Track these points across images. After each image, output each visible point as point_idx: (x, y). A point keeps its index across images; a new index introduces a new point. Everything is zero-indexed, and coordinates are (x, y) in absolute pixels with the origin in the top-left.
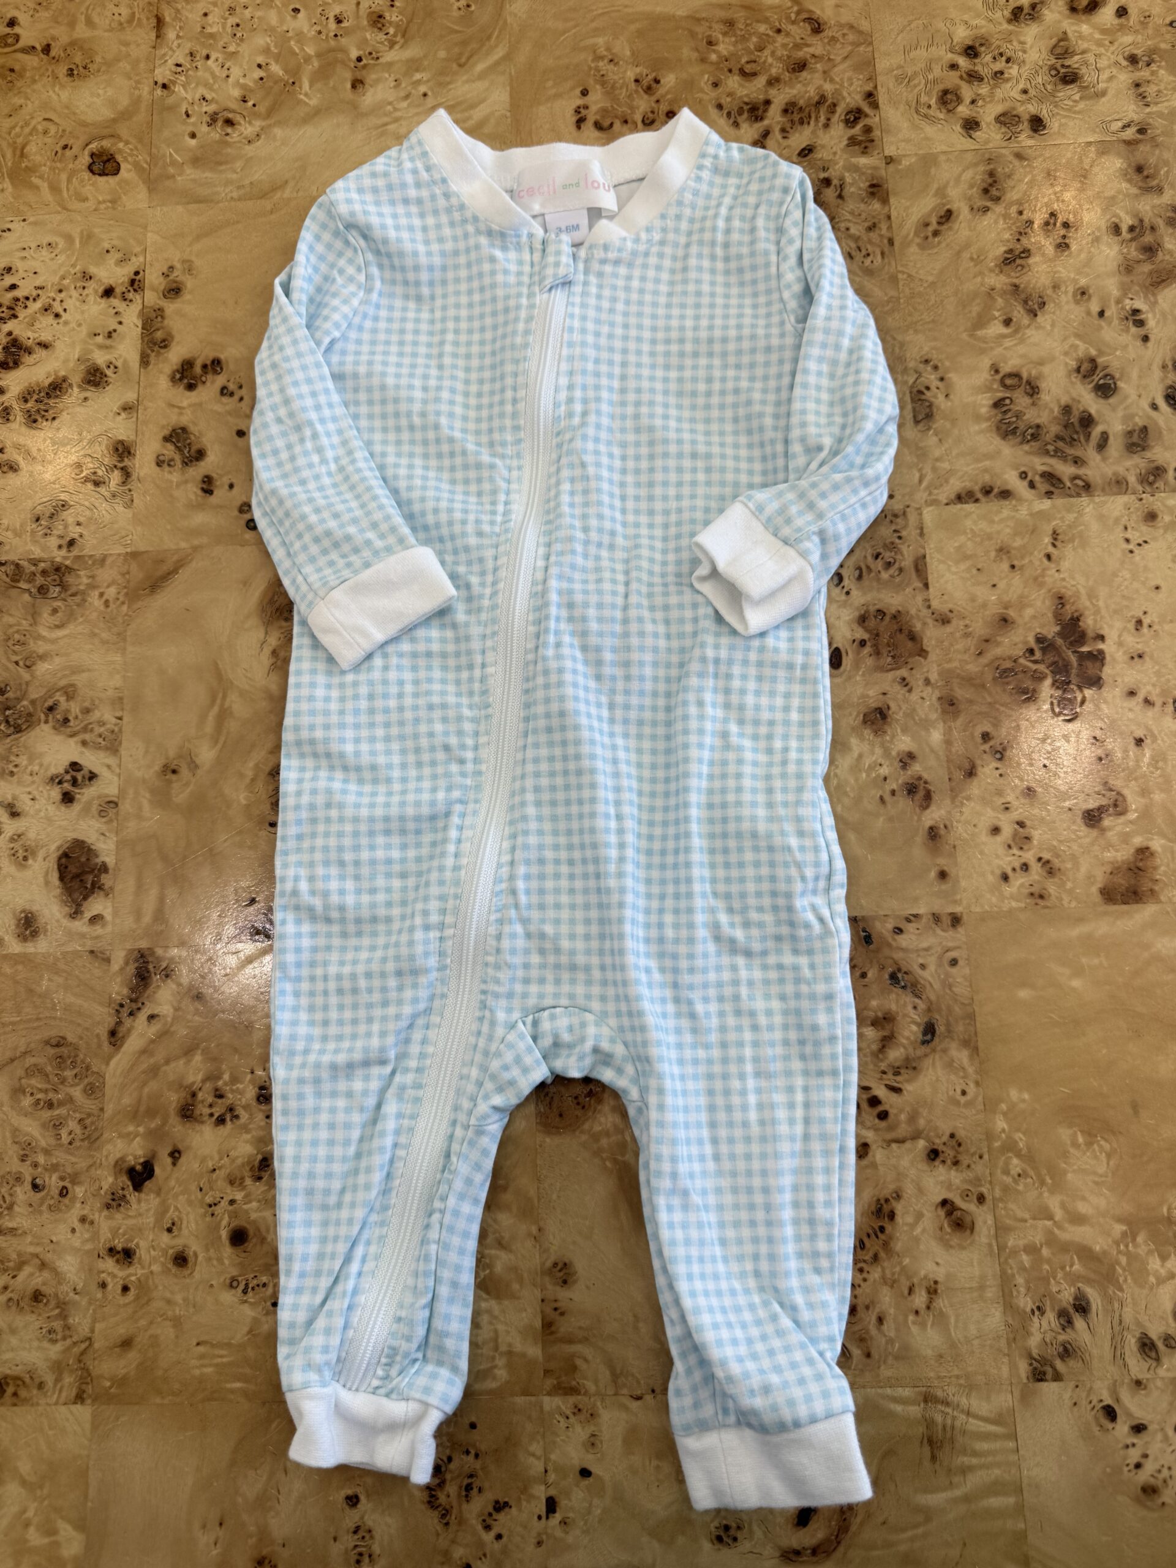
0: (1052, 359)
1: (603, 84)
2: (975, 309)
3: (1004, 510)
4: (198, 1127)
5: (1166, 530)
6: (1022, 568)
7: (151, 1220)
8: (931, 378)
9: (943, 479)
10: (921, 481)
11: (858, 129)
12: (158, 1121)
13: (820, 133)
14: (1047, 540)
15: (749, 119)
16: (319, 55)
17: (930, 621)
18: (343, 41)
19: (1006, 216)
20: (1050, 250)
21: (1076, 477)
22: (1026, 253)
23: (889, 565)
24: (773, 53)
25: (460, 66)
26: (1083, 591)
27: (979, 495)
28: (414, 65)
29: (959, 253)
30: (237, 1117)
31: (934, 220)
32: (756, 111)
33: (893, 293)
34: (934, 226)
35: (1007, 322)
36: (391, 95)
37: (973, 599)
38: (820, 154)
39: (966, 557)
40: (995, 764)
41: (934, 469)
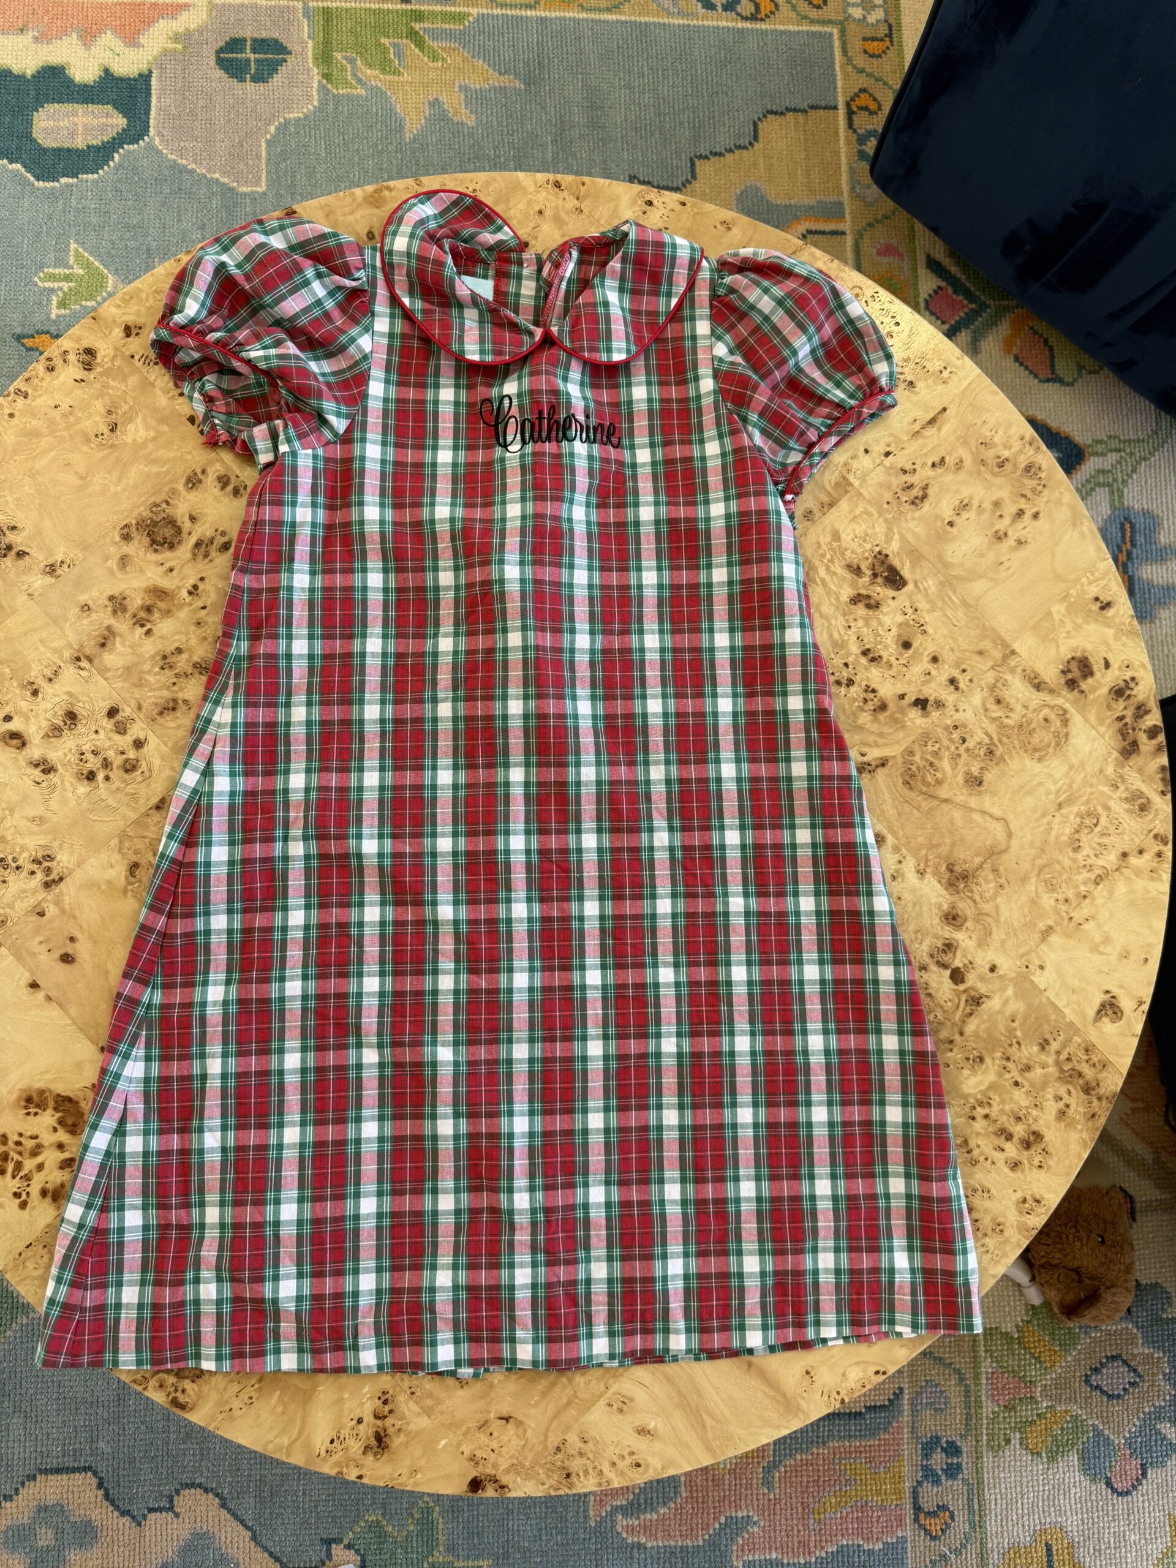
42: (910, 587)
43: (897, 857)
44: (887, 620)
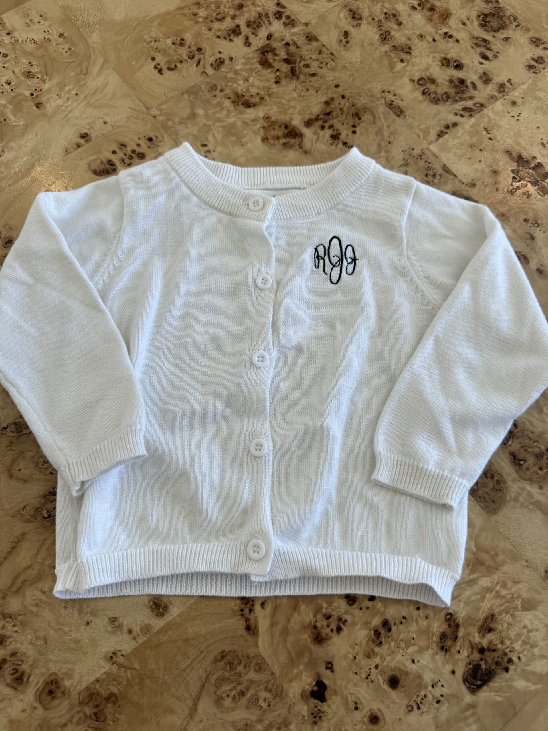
0: (430, 65)
1: (159, 51)
2: (386, 62)
3: (459, 131)
4: (330, 642)
5: (524, 106)
6: (484, 148)
7: (342, 711)
8: (390, 97)
9: (426, 133)
10: (419, 137)
11: (284, 19)
12: (307, 655)
13: (270, 27)
14: (485, 133)
15: (235, 36)
16: (9, 102)
17: (468, 188)
18: (17, 90)
19: (369, 23)
20: (396, 27)
21: (475, 104)
22: (388, 33)
23: (434, 176)
24: (225, 7)
25: (85, 75)
26: (513, 144)
27: (446, 131)
28: (61, 85)
29: (362, 45)
30: (346, 621)
31: (343, 38)
32: (236, 31)
33: (349, 73)
34: (344, 40)
35: (402, 61)
36: (60, 102)
37: (477, 171)
38: (276, 35)
39: (461, 157)
40: (538, 229)
41: (421, 130)
42: (468, 698)
43: (137, 629)
44: (425, 659)
